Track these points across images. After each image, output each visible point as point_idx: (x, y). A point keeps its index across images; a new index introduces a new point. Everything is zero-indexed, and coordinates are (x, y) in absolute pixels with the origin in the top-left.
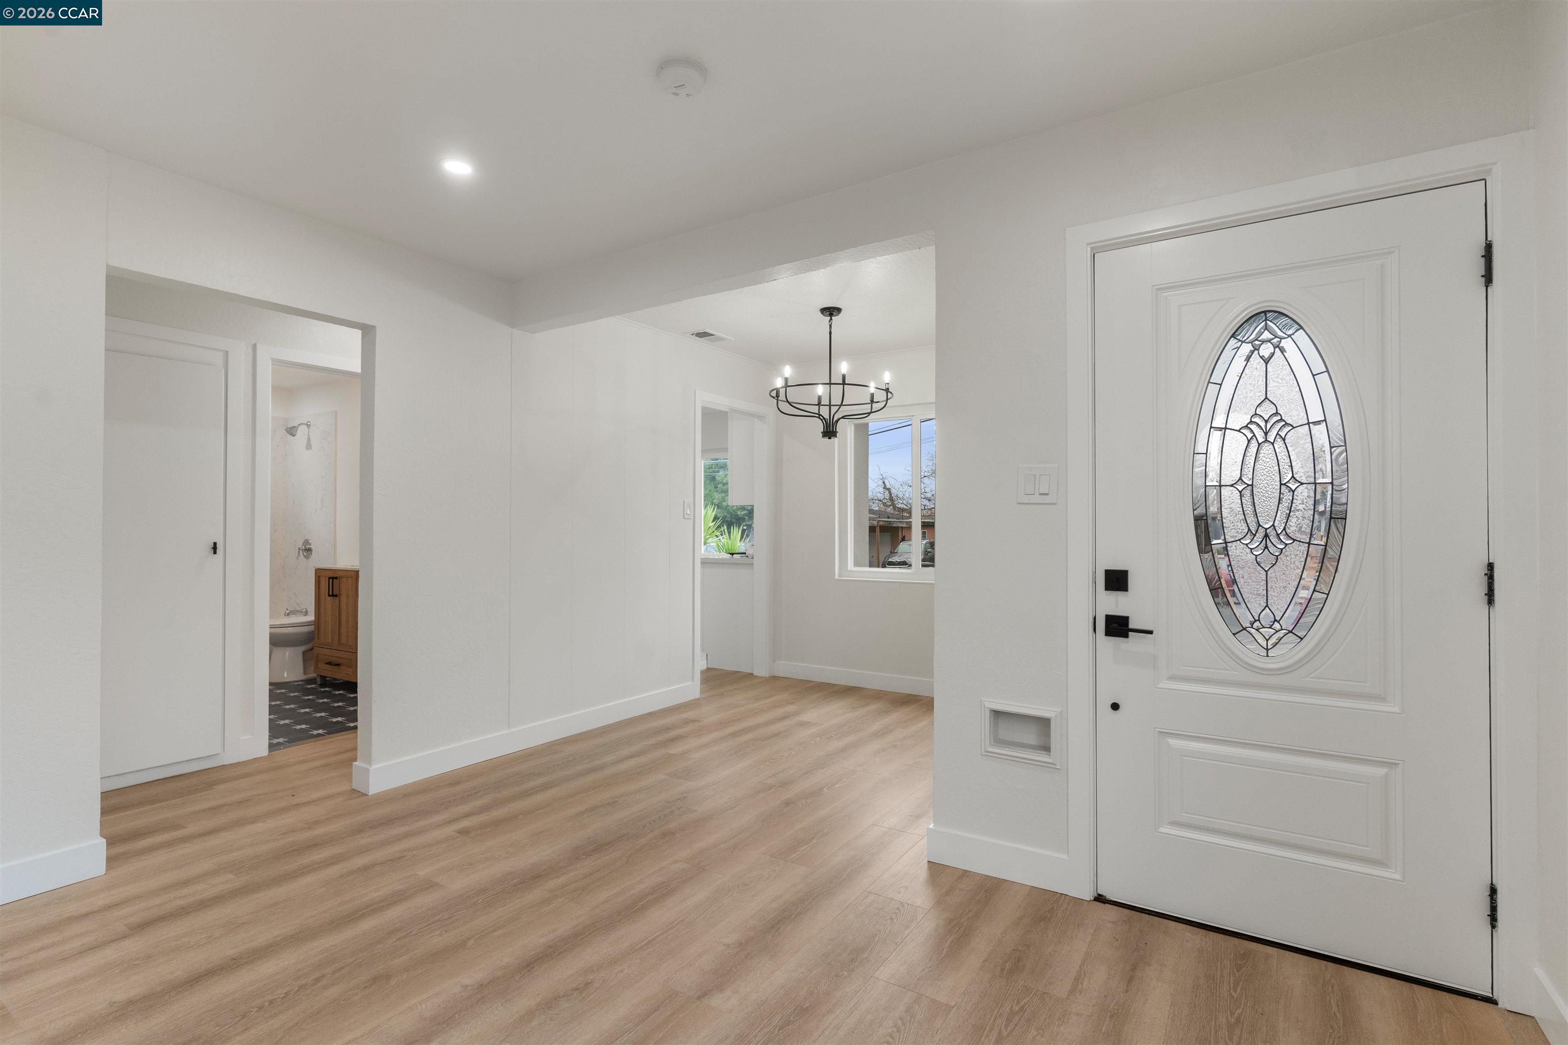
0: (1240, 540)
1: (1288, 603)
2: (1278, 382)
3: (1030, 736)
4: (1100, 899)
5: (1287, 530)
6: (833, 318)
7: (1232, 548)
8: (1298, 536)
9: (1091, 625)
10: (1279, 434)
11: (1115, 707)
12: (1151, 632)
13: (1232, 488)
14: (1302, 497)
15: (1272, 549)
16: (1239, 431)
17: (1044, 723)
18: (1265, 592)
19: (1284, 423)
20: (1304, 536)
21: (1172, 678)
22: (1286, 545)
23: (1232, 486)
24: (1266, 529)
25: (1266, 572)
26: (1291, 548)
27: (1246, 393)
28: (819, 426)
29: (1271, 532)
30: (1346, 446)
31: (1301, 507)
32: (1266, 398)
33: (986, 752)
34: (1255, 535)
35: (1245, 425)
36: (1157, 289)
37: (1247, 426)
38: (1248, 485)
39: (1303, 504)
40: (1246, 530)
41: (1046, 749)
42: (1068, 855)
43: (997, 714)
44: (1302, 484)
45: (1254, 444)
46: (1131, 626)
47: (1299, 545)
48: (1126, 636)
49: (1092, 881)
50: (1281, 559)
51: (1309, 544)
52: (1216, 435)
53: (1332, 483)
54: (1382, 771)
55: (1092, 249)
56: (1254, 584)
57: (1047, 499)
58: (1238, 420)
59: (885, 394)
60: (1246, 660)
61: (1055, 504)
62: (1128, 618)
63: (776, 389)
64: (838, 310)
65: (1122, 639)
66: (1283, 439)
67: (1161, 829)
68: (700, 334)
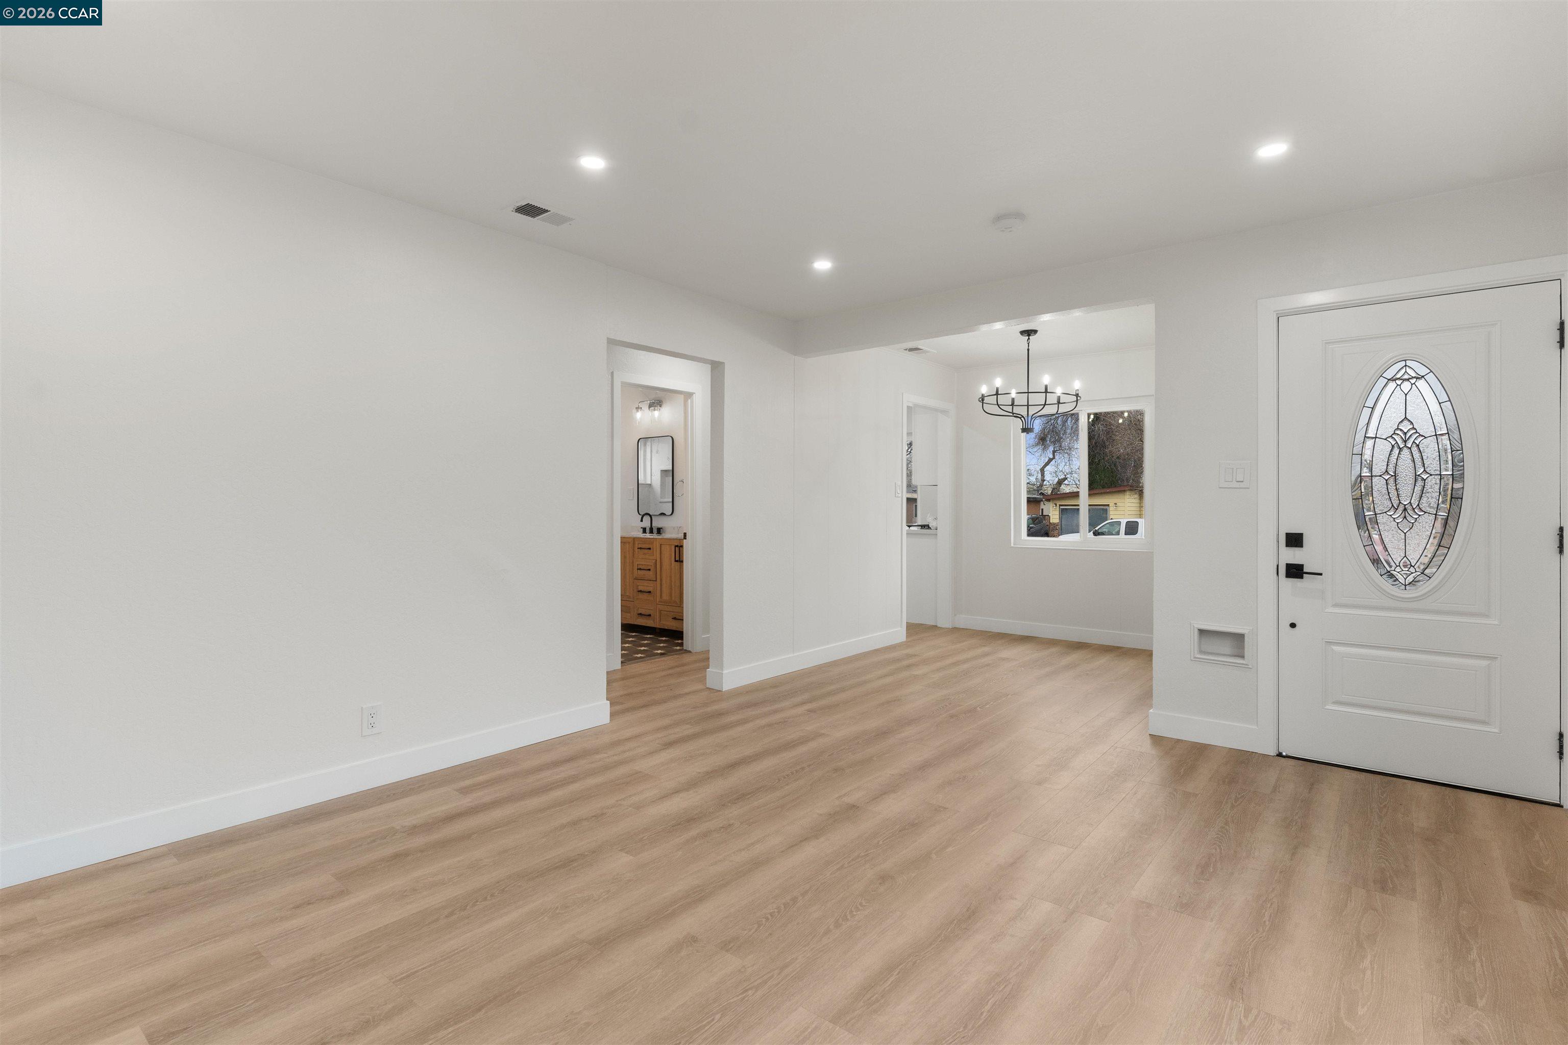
0: (1386, 512)
1: (1421, 554)
2: (1414, 407)
3: (1226, 647)
4: (1280, 755)
5: (1420, 505)
6: (1030, 337)
7: (1380, 518)
8: (1428, 510)
9: (1275, 570)
10: (1415, 442)
11: (1293, 625)
12: (1321, 574)
13: (1380, 478)
14: (1431, 484)
15: (1409, 518)
16: (1386, 439)
17: (1239, 638)
18: (1404, 547)
19: (1418, 434)
20: (1432, 510)
21: (1336, 605)
22: (1419, 515)
23: (1380, 476)
24: (1405, 505)
25: (1405, 533)
26: (1423, 518)
27: (1391, 414)
28: (1019, 424)
29: (1409, 507)
30: (1462, 450)
31: (1430, 490)
32: (1406, 417)
33: (1195, 658)
34: (1397, 509)
35: (1390, 435)
36: (1326, 343)
37: (1391, 436)
38: (1392, 476)
39: (1432, 488)
40: (1391, 506)
41: (1243, 657)
42: (1257, 726)
43: (1202, 632)
44: (1431, 475)
45: (1396, 451)
46: (1305, 570)
47: (1429, 516)
48: (1302, 577)
49: (1275, 742)
50: (1416, 525)
51: (1436, 515)
52: (1369, 443)
53: (1452, 475)
54: (1484, 663)
55: (1277, 314)
56: (1396, 541)
57: (1242, 485)
58: (1385, 432)
59: (1075, 398)
60: (1388, 591)
61: (1248, 488)
62: (1303, 565)
63: (982, 395)
64: (1035, 332)
65: (1299, 579)
66: (1418, 446)
67: (1327, 707)
68: (911, 350)
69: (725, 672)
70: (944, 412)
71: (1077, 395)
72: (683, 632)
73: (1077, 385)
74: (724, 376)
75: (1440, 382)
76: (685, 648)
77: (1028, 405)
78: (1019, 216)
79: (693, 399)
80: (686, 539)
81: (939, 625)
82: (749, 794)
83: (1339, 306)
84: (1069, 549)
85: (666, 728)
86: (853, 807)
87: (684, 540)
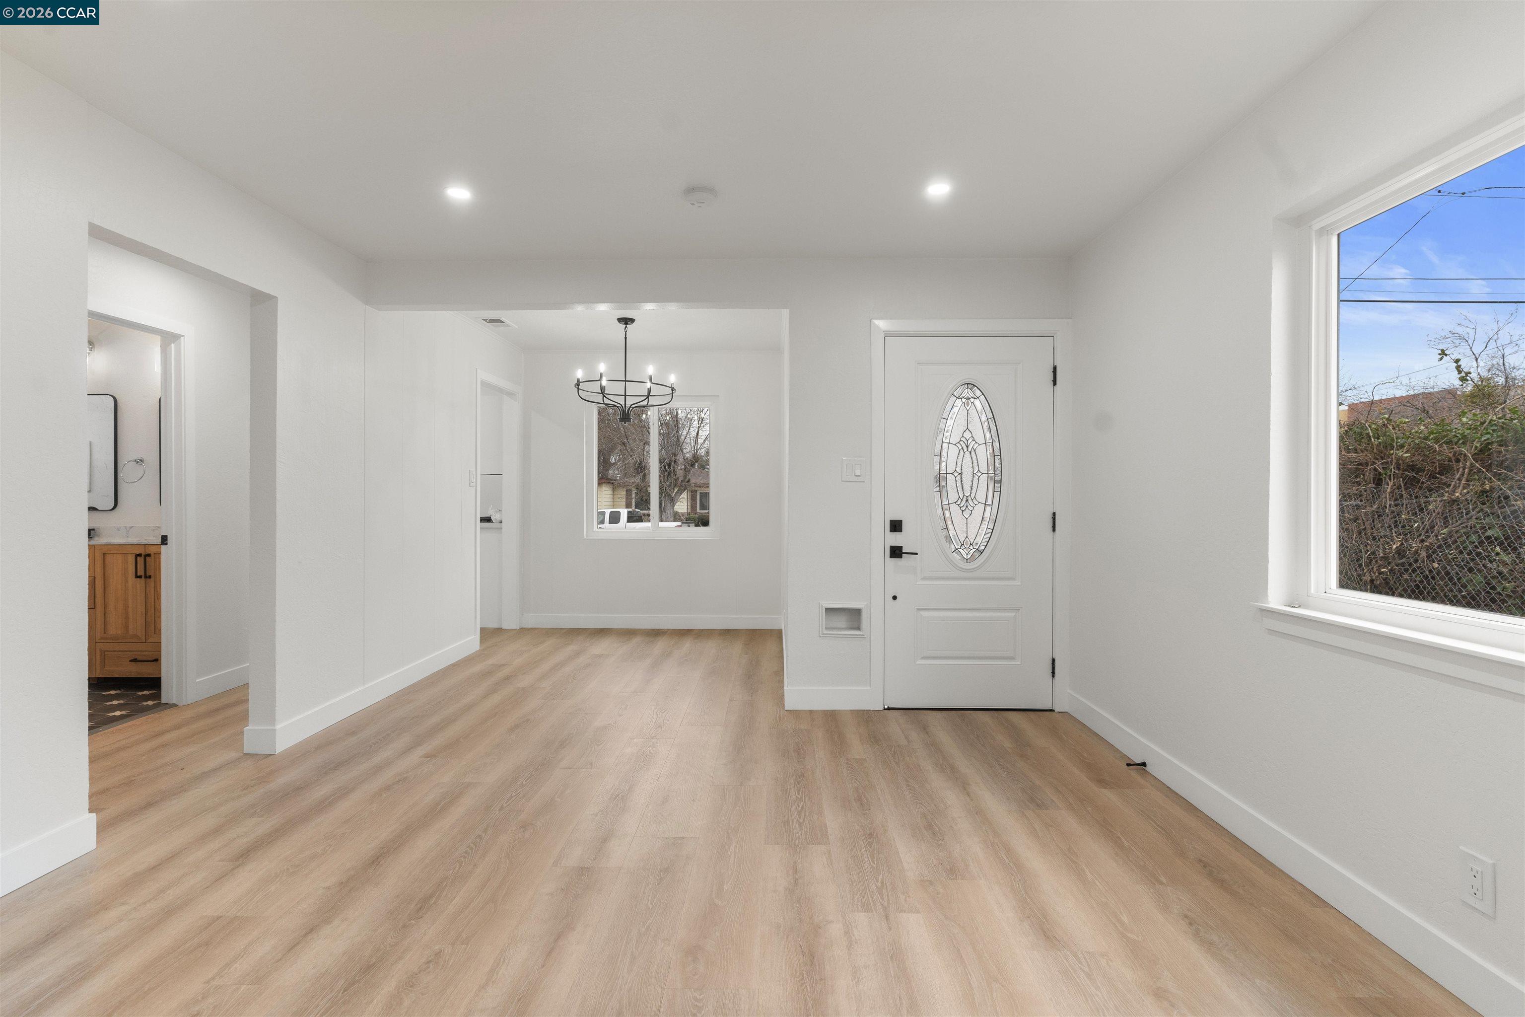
0: (955, 502)
1: (976, 534)
2: (972, 420)
3: (847, 621)
4: (886, 708)
5: (976, 497)
6: (627, 326)
7: (952, 507)
8: (981, 500)
9: (882, 552)
10: (973, 448)
11: (895, 598)
12: (917, 554)
14: (983, 480)
15: (969, 507)
16: (955, 445)
17: (857, 613)
18: (966, 529)
19: (975, 442)
20: (983, 500)
21: (924, 578)
22: (976, 505)
23: (952, 474)
24: (967, 497)
25: (967, 519)
26: (978, 507)
27: (959, 425)
29: (969, 498)
30: (1001, 455)
31: (982, 485)
32: (967, 428)
33: (824, 634)
34: (962, 500)
35: (958, 441)
36: (918, 363)
38: (959, 474)
40: (958, 497)
41: (860, 629)
42: (869, 687)
43: (828, 610)
44: (983, 473)
45: (962, 454)
46: (904, 551)
47: (981, 505)
48: (901, 557)
49: (882, 699)
50: (973, 512)
51: (986, 504)
52: (945, 447)
54: (1013, 614)
55: (884, 334)
56: (962, 526)
57: (859, 479)
58: (955, 439)
59: (669, 391)
60: (958, 565)
61: (864, 482)
62: (902, 547)
63: (578, 380)
64: (632, 321)
65: (899, 559)
66: (975, 451)
67: (918, 663)
68: (492, 321)
69: (278, 727)
70: (510, 394)
71: (673, 389)
72: (160, 678)
73: (672, 379)
74: (276, 316)
75: (987, 401)
76: (163, 701)
77: (625, 395)
78: (710, 190)
79: (180, 344)
80: (166, 544)
81: (504, 627)
82: (431, 896)
83: (921, 334)
84: (642, 540)
85: (217, 831)
86: (583, 871)
87: (163, 547)
